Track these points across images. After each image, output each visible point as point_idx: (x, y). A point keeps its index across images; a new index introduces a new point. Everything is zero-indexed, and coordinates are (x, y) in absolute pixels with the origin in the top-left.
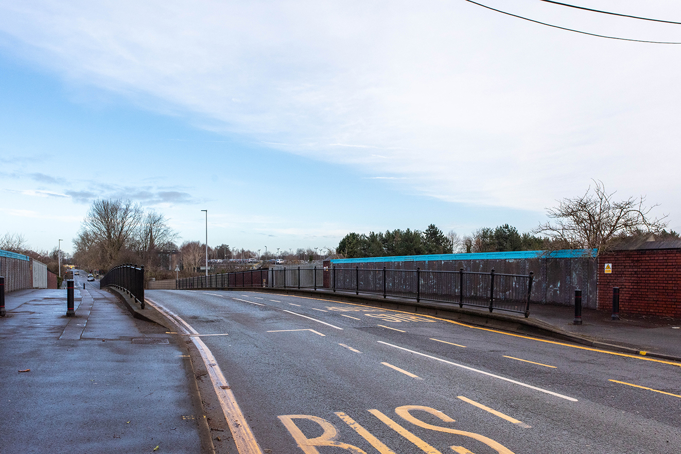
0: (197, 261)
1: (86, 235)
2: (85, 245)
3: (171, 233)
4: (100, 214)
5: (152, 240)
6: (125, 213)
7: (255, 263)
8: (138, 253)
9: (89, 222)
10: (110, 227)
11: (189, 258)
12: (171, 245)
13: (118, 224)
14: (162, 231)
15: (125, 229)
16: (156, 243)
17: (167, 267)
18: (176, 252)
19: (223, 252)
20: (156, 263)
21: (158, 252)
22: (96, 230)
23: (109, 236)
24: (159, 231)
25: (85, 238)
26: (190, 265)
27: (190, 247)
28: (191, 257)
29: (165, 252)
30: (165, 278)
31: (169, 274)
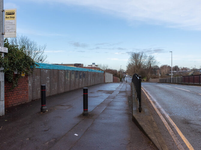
0: (166, 71)
1: (130, 64)
2: (130, 67)
3: (157, 62)
4: (133, 57)
5: (150, 65)
6: (142, 56)
7: (190, 72)
8: (145, 69)
9: (130, 60)
10: (137, 61)
11: (163, 71)
12: (157, 66)
13: (139, 60)
14: (154, 62)
15: (141, 62)
16: (152, 66)
17: (156, 74)
18: (159, 69)
19: (176, 68)
20: (152, 73)
21: (152, 69)
22: (132, 62)
23: (136, 64)
24: (153, 61)
25: (130, 65)
26: (164, 73)
27: (164, 67)
28: (164, 70)
29: (155, 69)
30: (155, 78)
31: (156, 76)
